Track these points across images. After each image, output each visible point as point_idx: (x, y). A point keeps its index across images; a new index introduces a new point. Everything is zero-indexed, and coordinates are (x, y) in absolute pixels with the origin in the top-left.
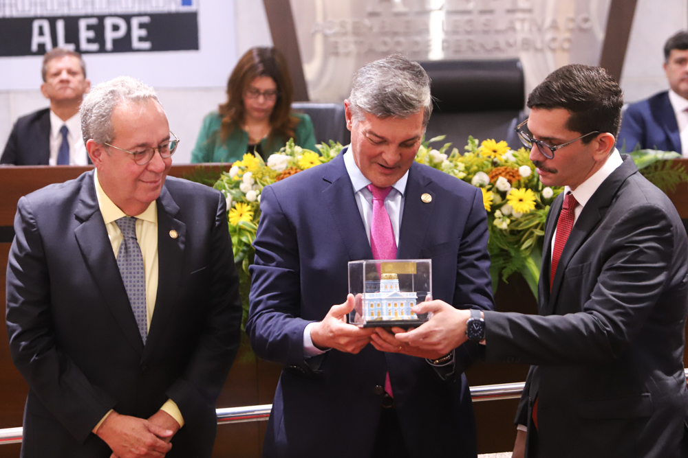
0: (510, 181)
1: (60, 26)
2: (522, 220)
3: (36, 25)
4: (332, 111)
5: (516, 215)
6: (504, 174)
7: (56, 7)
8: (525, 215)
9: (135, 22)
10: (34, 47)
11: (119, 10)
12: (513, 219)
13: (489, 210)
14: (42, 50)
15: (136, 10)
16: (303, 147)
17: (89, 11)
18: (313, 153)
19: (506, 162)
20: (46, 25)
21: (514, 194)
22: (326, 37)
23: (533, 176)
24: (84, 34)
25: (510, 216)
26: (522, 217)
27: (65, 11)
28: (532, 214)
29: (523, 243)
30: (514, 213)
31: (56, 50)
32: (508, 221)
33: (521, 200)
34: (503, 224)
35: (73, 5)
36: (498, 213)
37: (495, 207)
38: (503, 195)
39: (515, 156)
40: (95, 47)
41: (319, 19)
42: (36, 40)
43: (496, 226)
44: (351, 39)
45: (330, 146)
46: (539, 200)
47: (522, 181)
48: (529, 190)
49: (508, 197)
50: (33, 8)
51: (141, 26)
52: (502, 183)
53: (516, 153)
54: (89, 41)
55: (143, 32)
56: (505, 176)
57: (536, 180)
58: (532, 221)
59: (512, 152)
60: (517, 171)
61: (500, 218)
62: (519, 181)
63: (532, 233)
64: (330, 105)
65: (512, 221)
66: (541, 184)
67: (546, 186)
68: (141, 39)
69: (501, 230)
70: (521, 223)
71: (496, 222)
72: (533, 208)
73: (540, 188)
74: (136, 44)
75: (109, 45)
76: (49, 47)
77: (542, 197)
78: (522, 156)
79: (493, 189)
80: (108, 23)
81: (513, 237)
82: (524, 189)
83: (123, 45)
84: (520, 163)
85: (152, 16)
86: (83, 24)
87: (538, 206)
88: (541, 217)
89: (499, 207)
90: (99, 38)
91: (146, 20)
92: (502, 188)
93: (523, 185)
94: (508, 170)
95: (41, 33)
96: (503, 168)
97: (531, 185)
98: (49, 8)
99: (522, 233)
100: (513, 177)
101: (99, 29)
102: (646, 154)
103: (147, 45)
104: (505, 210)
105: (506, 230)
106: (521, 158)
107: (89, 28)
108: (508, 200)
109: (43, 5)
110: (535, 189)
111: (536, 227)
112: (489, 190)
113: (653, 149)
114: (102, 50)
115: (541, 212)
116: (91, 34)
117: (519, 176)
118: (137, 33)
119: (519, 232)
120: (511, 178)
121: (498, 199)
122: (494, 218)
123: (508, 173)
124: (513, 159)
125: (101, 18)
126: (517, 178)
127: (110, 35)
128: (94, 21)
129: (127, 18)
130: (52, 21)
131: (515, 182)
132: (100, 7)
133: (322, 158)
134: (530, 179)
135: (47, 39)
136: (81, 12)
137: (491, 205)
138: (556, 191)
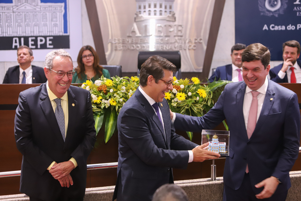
0: (177, 90)
1: (22, 39)
2: (181, 103)
3: (14, 39)
4: (116, 68)
5: (179, 101)
6: (175, 87)
7: (21, 33)
8: (182, 101)
9: (48, 39)
10: (13, 47)
11: (42, 35)
12: (178, 103)
13: (170, 100)
14: (16, 48)
15: (48, 34)
16: (107, 78)
17: (32, 35)
18: (110, 80)
19: (176, 83)
20: (17, 39)
21: (179, 94)
22: (112, 44)
23: (185, 88)
24: (31, 43)
25: (177, 102)
26: (181, 102)
27: (24, 35)
28: (184, 101)
29: (181, 111)
30: (178, 101)
31: (21, 46)
32: (176, 103)
33: (181, 96)
34: (174, 105)
35: (27, 33)
36: (173, 101)
37: (172, 99)
38: (175, 94)
39: (178, 82)
40: (34, 47)
41: (110, 38)
42: (14, 44)
43: (172, 105)
44: (121, 45)
45: (116, 78)
46: (187, 96)
47: (181, 90)
48: (184, 93)
49: (176, 95)
50: (13, 33)
51: (50, 40)
52: (174, 91)
53: (179, 81)
54: (32, 45)
55: (51, 42)
56: (175, 88)
57: (186, 89)
58: (184, 104)
59: (178, 80)
60: (180, 87)
61: (173, 102)
62: (180, 90)
63: (184, 108)
64: (115, 66)
65: (177, 104)
66: (187, 91)
67: (189, 92)
68: (50, 44)
69: (174, 107)
70: (181, 104)
71: (172, 104)
72: (185, 99)
73: (187, 92)
74: (48, 46)
75: (39, 47)
76: (18, 47)
77: (188, 96)
78: (181, 81)
79: (171, 93)
80: (39, 39)
81: (178, 109)
82: (182, 93)
83: (44, 47)
84: (180, 84)
85: (54, 37)
86: (30, 39)
87: (186, 99)
88: (187, 102)
89: (173, 99)
90: (36, 44)
91: (52, 38)
92: (174, 92)
93: (181, 91)
94: (176, 86)
95: (16, 42)
96: (174, 86)
97: (184, 91)
98: (19, 33)
99: (181, 108)
100: (178, 88)
101: (35, 41)
102: (222, 81)
103: (52, 47)
104: (175, 100)
105: (175, 106)
106: (180, 82)
107: (32, 40)
108: (176, 96)
109: (17, 32)
110: (186, 93)
111: (186, 106)
112: (170, 93)
113: (225, 80)
114: (37, 48)
115: (187, 101)
116: (33, 43)
117: (180, 88)
118: (48, 42)
119: (180, 107)
120: (177, 89)
121: (173, 96)
122: (172, 102)
123: (176, 87)
124: (178, 83)
125: (36, 37)
126: (179, 89)
127: (39, 43)
128: (34, 38)
129: (45, 37)
130: (20, 38)
131: (179, 90)
132: (36, 34)
133: (113, 82)
134: (184, 89)
135: (18, 44)
136: (30, 35)
137: (171, 98)
138: (193, 93)
